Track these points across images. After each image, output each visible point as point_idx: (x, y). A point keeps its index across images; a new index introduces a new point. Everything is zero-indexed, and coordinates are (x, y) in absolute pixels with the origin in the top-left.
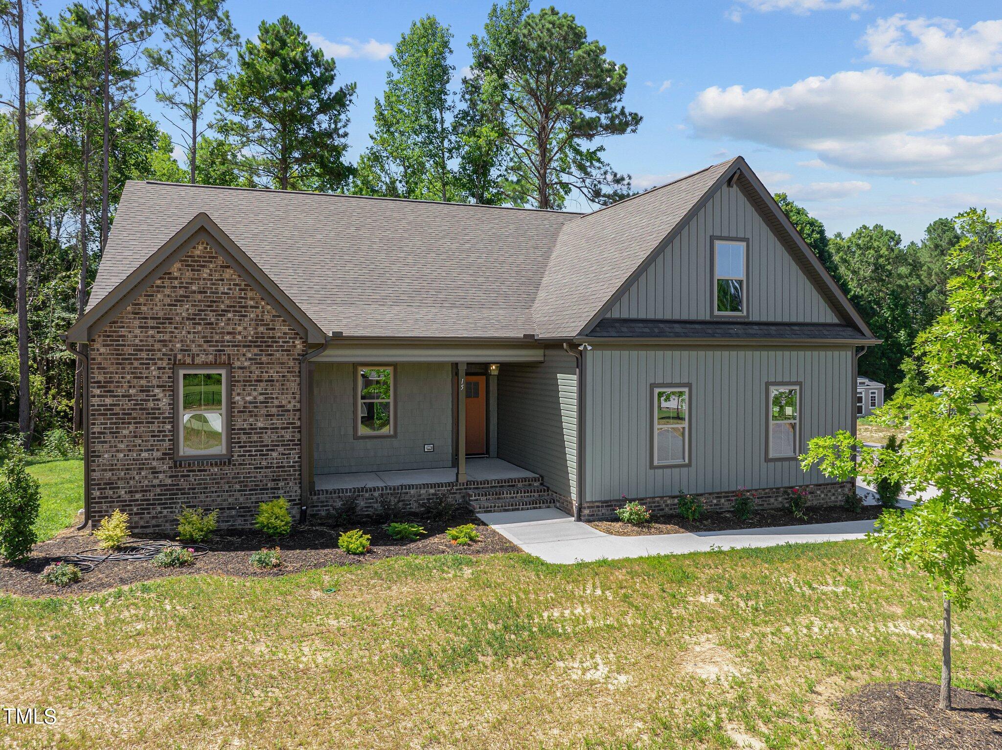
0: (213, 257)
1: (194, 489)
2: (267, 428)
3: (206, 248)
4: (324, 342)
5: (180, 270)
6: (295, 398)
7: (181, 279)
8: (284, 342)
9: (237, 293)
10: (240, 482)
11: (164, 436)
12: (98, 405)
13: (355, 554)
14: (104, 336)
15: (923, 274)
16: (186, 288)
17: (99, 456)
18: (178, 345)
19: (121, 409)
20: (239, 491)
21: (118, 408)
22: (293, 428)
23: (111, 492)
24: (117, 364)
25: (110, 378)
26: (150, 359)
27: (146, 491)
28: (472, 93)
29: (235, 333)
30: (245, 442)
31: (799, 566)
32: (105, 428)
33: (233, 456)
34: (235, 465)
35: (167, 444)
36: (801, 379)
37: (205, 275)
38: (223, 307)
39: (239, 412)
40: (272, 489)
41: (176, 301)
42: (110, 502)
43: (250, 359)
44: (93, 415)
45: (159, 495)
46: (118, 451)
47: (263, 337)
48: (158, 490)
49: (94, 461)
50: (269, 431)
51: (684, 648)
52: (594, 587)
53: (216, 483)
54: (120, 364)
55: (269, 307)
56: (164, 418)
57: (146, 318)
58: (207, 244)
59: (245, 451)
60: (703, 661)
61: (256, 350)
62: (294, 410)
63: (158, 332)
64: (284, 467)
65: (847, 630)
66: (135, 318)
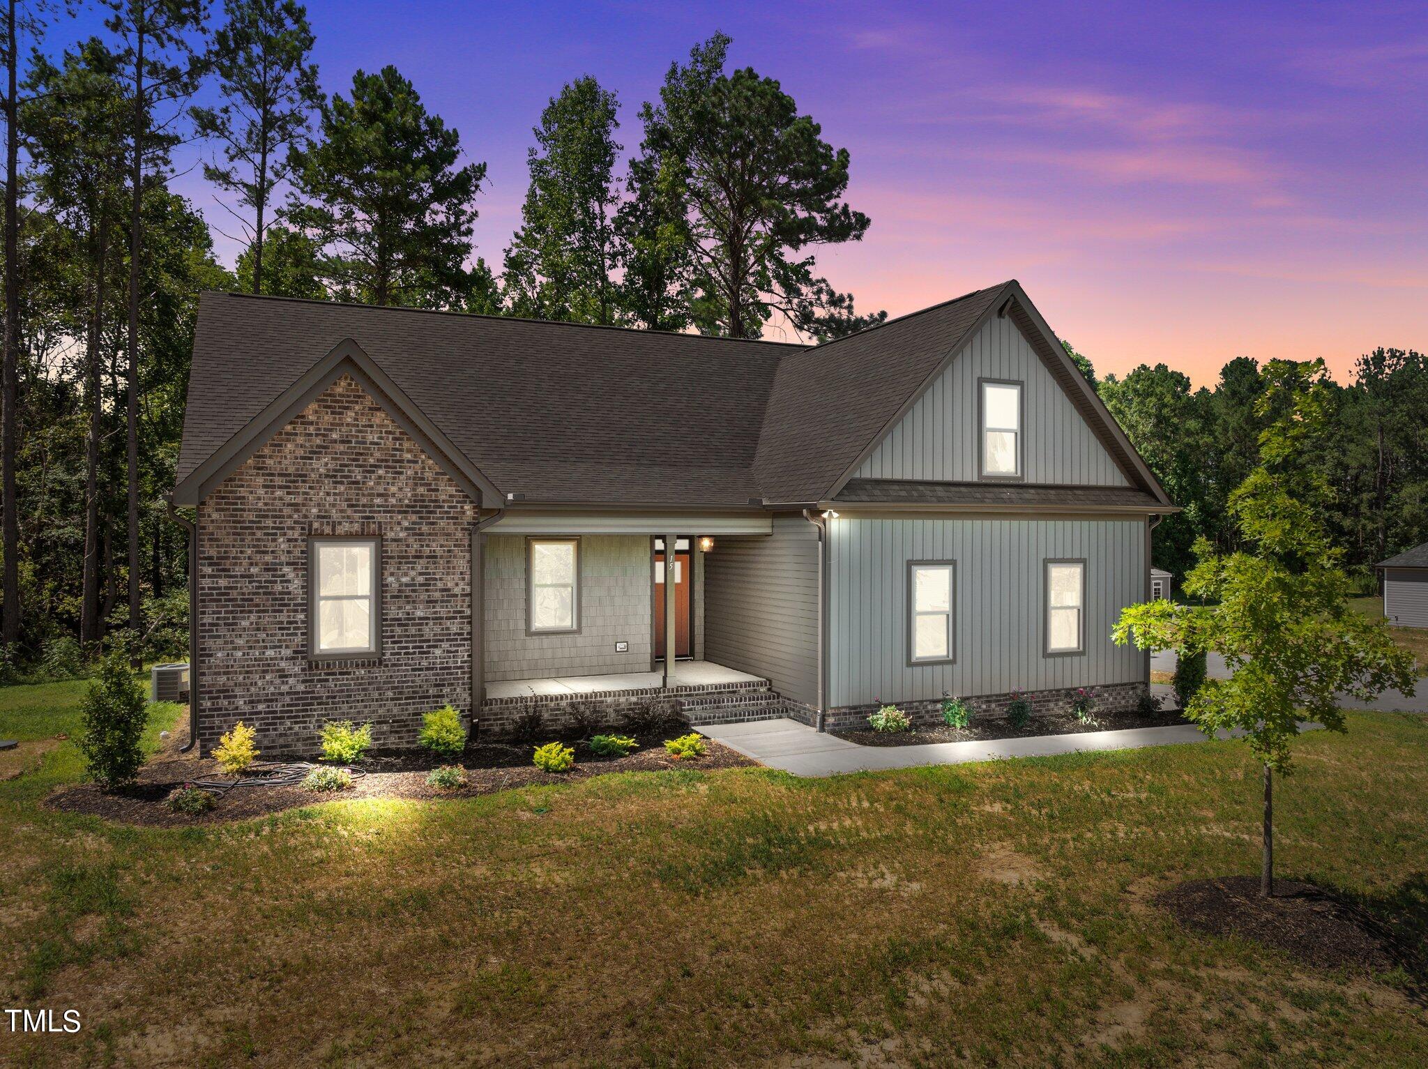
0: (359, 397)
1: (334, 697)
2: (428, 618)
3: (350, 385)
4: (502, 507)
5: (316, 412)
6: (463, 579)
7: (317, 424)
8: (450, 507)
9: (390, 443)
10: (393, 688)
11: (295, 628)
12: (210, 588)
13: (556, 772)
14: (218, 497)
15: (1218, 429)
16: (324, 435)
17: (211, 655)
18: (314, 511)
19: (239, 594)
20: (392, 699)
21: (235, 592)
22: (462, 617)
23: (226, 702)
24: (234, 534)
25: (226, 552)
26: (278, 528)
27: (271, 701)
28: (641, 180)
29: (387, 495)
30: (399, 636)
31: (1093, 773)
32: (218, 618)
33: (384, 654)
34: (386, 666)
35: (298, 639)
36: (1085, 555)
37: (349, 420)
38: (372, 461)
39: (392, 597)
40: (434, 696)
41: (311, 452)
42: (224, 715)
43: (407, 529)
44: (203, 601)
45: (288, 705)
46: (235, 649)
47: (423, 501)
48: (287, 699)
49: (203, 662)
50: (431, 622)
51: (978, 856)
52: (860, 800)
53: (364, 690)
54: (239, 534)
55: (431, 462)
56: (295, 605)
57: (272, 475)
58: (352, 379)
59: (400, 648)
60: (1001, 867)
61: (414, 518)
62: (462, 595)
63: (288, 493)
64: (449, 668)
65: (1156, 833)
66: (258, 474)
